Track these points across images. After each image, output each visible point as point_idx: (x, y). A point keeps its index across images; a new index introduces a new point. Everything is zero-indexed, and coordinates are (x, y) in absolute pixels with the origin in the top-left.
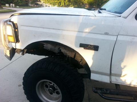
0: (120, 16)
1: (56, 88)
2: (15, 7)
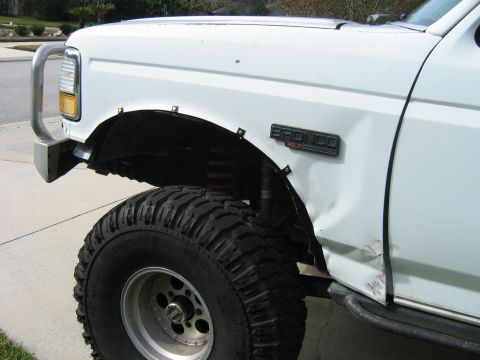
0: (424, 31)
1: (196, 306)
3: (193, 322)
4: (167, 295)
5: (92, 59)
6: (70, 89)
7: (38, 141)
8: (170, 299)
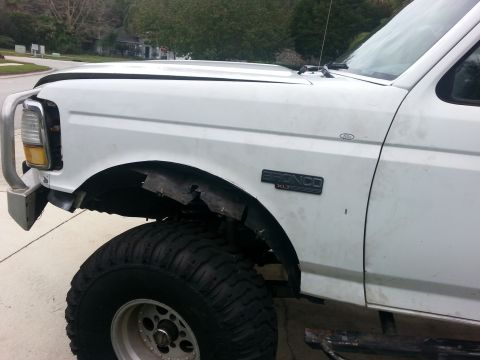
2: (45, 57)
3: (177, 343)
4: (153, 319)
5: (73, 112)
8: (156, 324)
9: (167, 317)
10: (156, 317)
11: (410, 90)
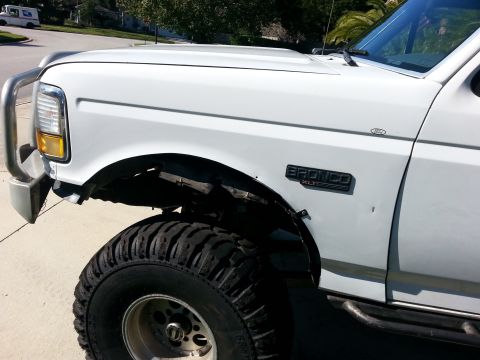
1: (194, 323)
3: (190, 336)
4: (164, 313)
5: (79, 100)
6: (55, 130)
7: (15, 182)
8: (168, 317)
9: (180, 311)
10: (168, 312)
11: (444, 84)
